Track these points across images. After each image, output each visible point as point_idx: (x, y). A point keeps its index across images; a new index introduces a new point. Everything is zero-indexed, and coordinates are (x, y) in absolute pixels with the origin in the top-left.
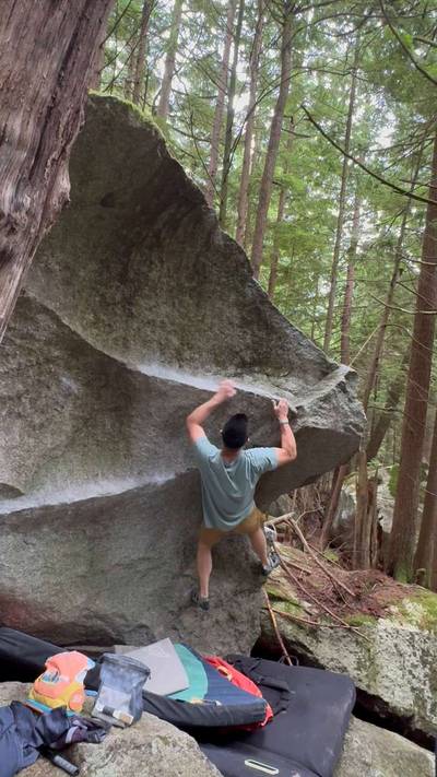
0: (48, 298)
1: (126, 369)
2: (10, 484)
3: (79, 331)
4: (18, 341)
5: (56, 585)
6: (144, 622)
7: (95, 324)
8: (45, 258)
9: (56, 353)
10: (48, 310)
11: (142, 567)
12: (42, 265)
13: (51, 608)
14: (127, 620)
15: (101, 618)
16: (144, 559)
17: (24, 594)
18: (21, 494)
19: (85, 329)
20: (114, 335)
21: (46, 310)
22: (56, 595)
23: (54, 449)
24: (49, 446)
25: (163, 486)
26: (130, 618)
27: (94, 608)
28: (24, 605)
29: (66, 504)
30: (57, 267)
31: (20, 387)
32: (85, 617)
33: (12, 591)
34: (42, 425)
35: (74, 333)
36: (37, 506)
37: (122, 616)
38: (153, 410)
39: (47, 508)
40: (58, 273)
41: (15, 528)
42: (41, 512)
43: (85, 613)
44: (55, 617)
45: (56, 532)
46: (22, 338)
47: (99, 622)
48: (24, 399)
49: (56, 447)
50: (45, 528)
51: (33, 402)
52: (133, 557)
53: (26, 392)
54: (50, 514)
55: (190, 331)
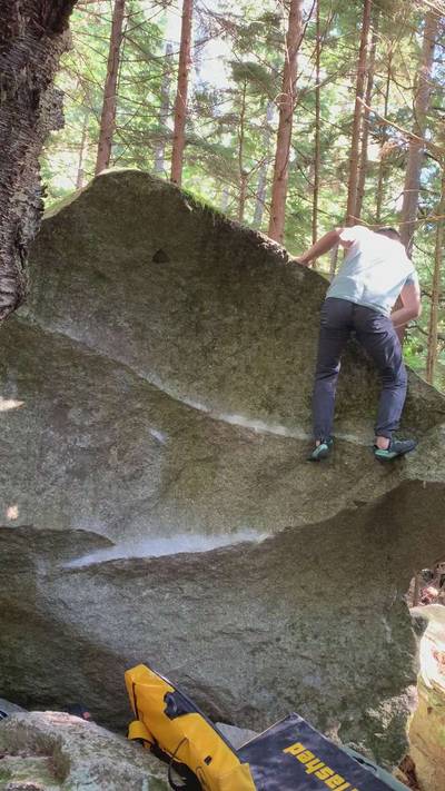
0: (121, 353)
1: (210, 418)
2: (99, 533)
3: (157, 383)
4: (100, 396)
5: (153, 644)
6: (254, 703)
7: (171, 376)
8: (112, 318)
9: (139, 406)
10: (122, 365)
11: (251, 639)
12: (111, 325)
14: (233, 698)
15: (205, 689)
16: (251, 630)
17: (120, 649)
18: (113, 545)
19: (164, 381)
20: (195, 384)
21: (120, 365)
22: (153, 655)
23: (145, 501)
24: (140, 497)
25: (262, 544)
26: (237, 696)
27: (195, 677)
29: (155, 558)
30: (126, 325)
31: (107, 439)
32: (186, 685)
33: (108, 643)
34: (133, 477)
35: (151, 385)
36: (127, 557)
37: (228, 692)
38: (241, 460)
39: (135, 560)
40: (130, 330)
41: (110, 578)
42: (131, 563)
43: (186, 680)
45: (153, 588)
46: (103, 393)
47: (203, 694)
48: (114, 452)
49: (149, 500)
50: (140, 581)
51: (121, 454)
52: (239, 625)
53: (114, 444)
54: (141, 567)
55: (280, 375)
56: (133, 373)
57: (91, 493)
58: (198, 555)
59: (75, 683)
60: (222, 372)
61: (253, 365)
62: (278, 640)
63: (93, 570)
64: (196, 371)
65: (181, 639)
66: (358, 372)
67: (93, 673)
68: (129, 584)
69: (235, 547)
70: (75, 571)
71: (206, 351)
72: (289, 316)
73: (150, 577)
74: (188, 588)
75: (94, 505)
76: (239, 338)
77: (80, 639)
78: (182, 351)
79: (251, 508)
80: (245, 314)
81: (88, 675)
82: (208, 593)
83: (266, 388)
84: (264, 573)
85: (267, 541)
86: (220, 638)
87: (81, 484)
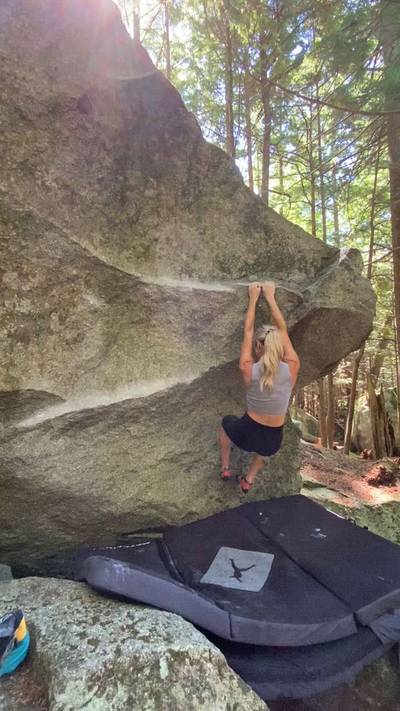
0: (52, 214)
1: (141, 283)
2: (49, 391)
3: (90, 248)
4: (34, 260)
5: (109, 480)
6: (194, 509)
7: (102, 243)
8: (39, 174)
9: (75, 272)
10: (55, 227)
11: (186, 460)
13: (108, 501)
14: (177, 508)
15: (156, 507)
16: (186, 453)
17: (81, 490)
18: (64, 401)
19: (96, 249)
20: (125, 253)
22: (110, 489)
23: (89, 361)
24: (84, 358)
25: (191, 384)
26: (181, 506)
27: (147, 499)
28: (83, 500)
29: (104, 407)
30: (55, 185)
31: (47, 305)
32: (139, 507)
33: (68, 487)
34: (75, 341)
35: (85, 249)
36: (78, 410)
37: (174, 505)
38: (171, 318)
39: (86, 411)
40: (59, 191)
41: (64, 431)
42: (82, 415)
43: (140, 503)
44: (113, 509)
45: (104, 433)
46: (38, 258)
47: (154, 512)
48: (54, 317)
49: (92, 359)
50: (92, 430)
51: (62, 320)
52: (176, 452)
53: (55, 310)
54: (92, 417)
55: (194, 244)
56: (66, 236)
57: (37, 356)
58: (141, 399)
59: (42, 527)
60: (147, 244)
61: (171, 237)
62: (206, 457)
63: (46, 426)
64: (124, 241)
65: (132, 471)
66: (257, 236)
67: (57, 516)
68: (83, 434)
69: (172, 389)
70: (28, 430)
71: (132, 222)
72: (200, 192)
73: (101, 425)
74: (134, 429)
75: (42, 366)
76: (158, 212)
77: (43, 490)
78: (110, 221)
79: (181, 357)
80: (163, 188)
81: (54, 519)
82: (150, 430)
83: (185, 257)
84: (191, 408)
85: (196, 382)
86: (163, 464)
87: (26, 348)
